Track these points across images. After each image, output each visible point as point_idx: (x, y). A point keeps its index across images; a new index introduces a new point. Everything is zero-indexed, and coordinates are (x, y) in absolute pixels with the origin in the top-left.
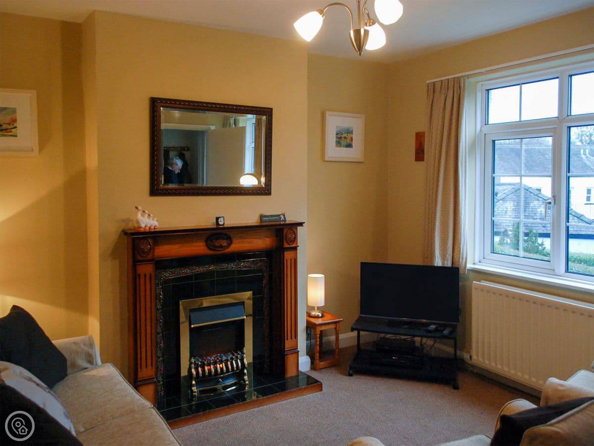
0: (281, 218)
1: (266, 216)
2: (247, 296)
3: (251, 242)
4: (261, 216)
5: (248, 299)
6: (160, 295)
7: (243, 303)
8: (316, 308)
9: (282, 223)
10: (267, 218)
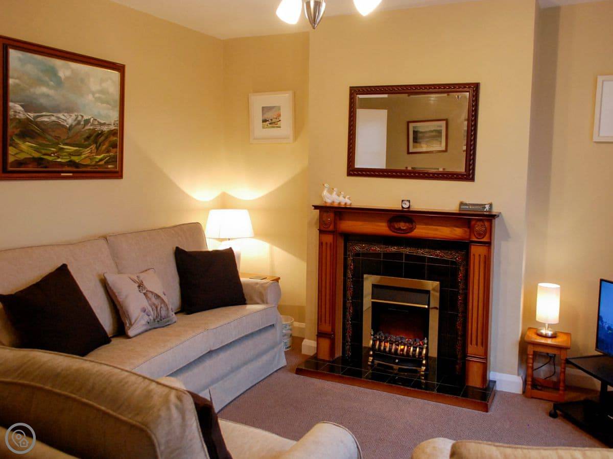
0: (485, 207)
1: (466, 204)
2: (432, 285)
3: (437, 230)
4: (462, 204)
5: (434, 289)
6: (351, 265)
7: (428, 292)
8: (547, 325)
9: (485, 213)
10: (468, 207)
